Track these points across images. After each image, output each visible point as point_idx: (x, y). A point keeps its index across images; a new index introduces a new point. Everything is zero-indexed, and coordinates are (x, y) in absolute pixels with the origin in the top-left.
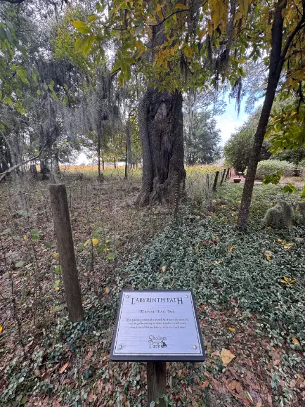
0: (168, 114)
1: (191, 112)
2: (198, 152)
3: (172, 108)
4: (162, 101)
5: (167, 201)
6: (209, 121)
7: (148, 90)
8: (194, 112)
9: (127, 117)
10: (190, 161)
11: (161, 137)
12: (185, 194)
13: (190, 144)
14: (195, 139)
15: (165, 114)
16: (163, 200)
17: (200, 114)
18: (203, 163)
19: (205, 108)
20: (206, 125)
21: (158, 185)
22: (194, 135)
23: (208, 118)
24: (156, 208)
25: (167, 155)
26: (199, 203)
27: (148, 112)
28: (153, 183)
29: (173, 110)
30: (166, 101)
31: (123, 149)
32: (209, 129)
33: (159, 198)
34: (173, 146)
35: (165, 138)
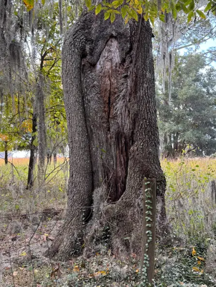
0: (123, 61)
1: (168, 56)
2: (184, 131)
3: (131, 49)
4: (112, 36)
5: (126, 244)
6: (203, 71)
7: (83, 15)
8: (173, 55)
9: (38, 62)
10: (168, 148)
11: (109, 104)
12: (166, 229)
13: (167, 116)
14: (177, 105)
15: (117, 59)
16: (117, 242)
17: (184, 58)
18: (198, 154)
19: (194, 47)
20: (197, 80)
21: (104, 206)
22: (174, 97)
23: (202, 65)
24: (100, 263)
25: (124, 141)
26: (202, 250)
27: (83, 55)
28: (91, 202)
29: (134, 52)
30: (119, 37)
31: (28, 123)
32: (204, 86)
33: (106, 237)
34: (134, 122)
35: (119, 105)
